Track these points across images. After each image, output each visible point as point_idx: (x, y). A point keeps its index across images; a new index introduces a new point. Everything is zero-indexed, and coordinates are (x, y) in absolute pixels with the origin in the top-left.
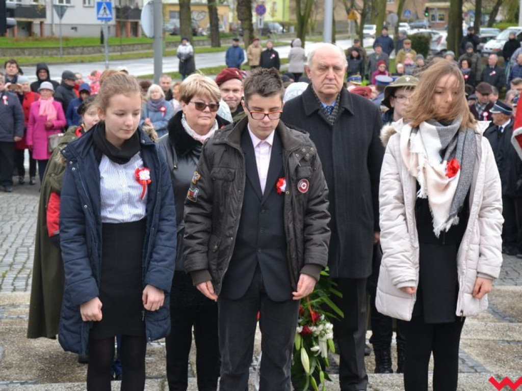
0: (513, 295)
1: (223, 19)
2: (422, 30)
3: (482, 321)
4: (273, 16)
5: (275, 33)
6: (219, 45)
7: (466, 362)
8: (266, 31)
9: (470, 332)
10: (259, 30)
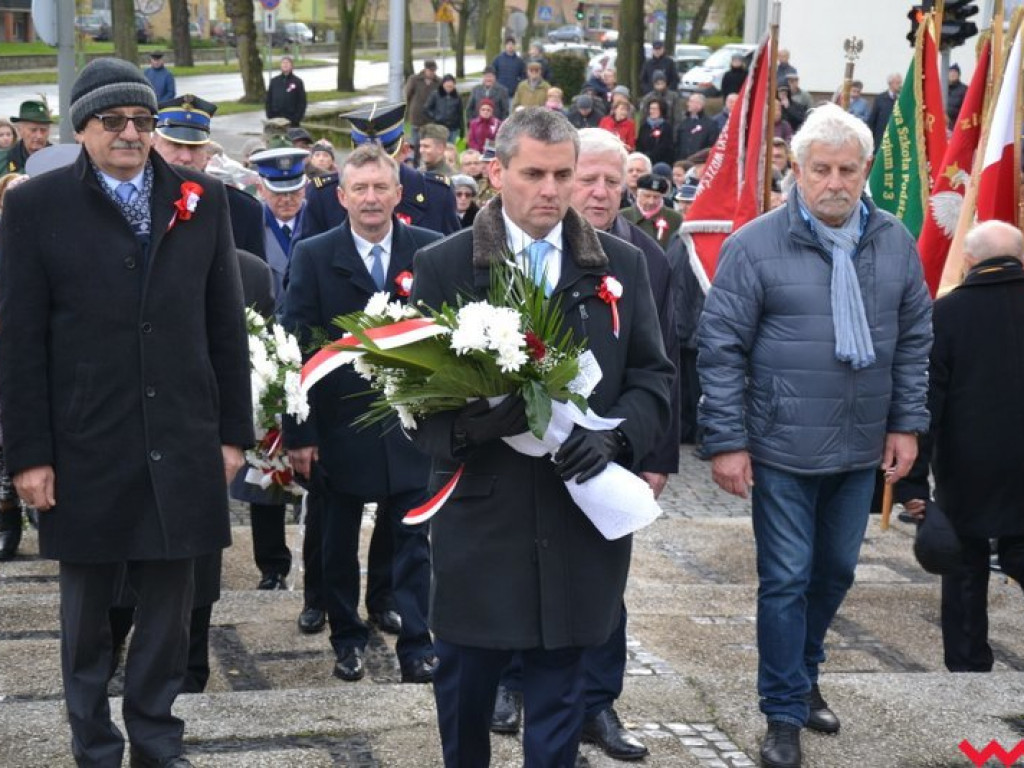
0: (724, 534)
1: (196, 14)
2: (571, 45)
3: (669, 583)
4: (294, 10)
5: (298, 43)
6: (190, 64)
7: (637, 658)
8: (282, 40)
9: (645, 603)
10: (265, 35)
